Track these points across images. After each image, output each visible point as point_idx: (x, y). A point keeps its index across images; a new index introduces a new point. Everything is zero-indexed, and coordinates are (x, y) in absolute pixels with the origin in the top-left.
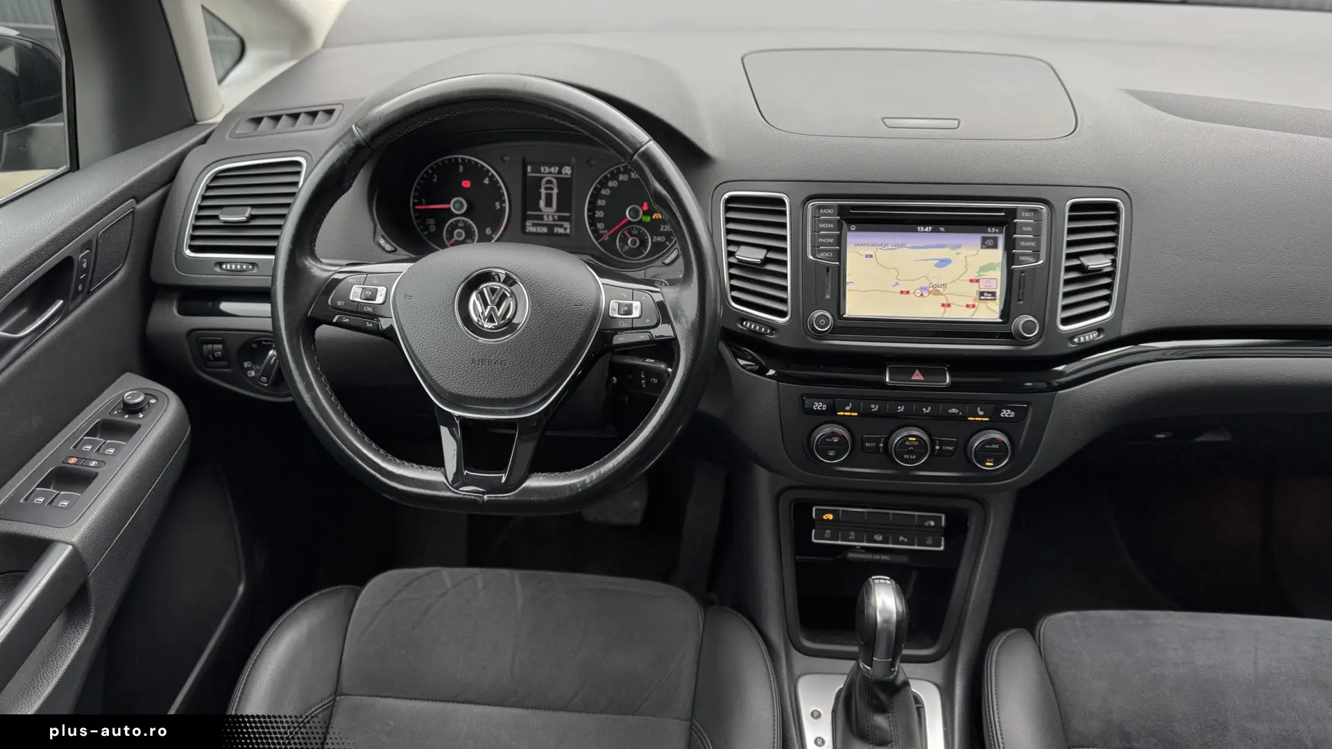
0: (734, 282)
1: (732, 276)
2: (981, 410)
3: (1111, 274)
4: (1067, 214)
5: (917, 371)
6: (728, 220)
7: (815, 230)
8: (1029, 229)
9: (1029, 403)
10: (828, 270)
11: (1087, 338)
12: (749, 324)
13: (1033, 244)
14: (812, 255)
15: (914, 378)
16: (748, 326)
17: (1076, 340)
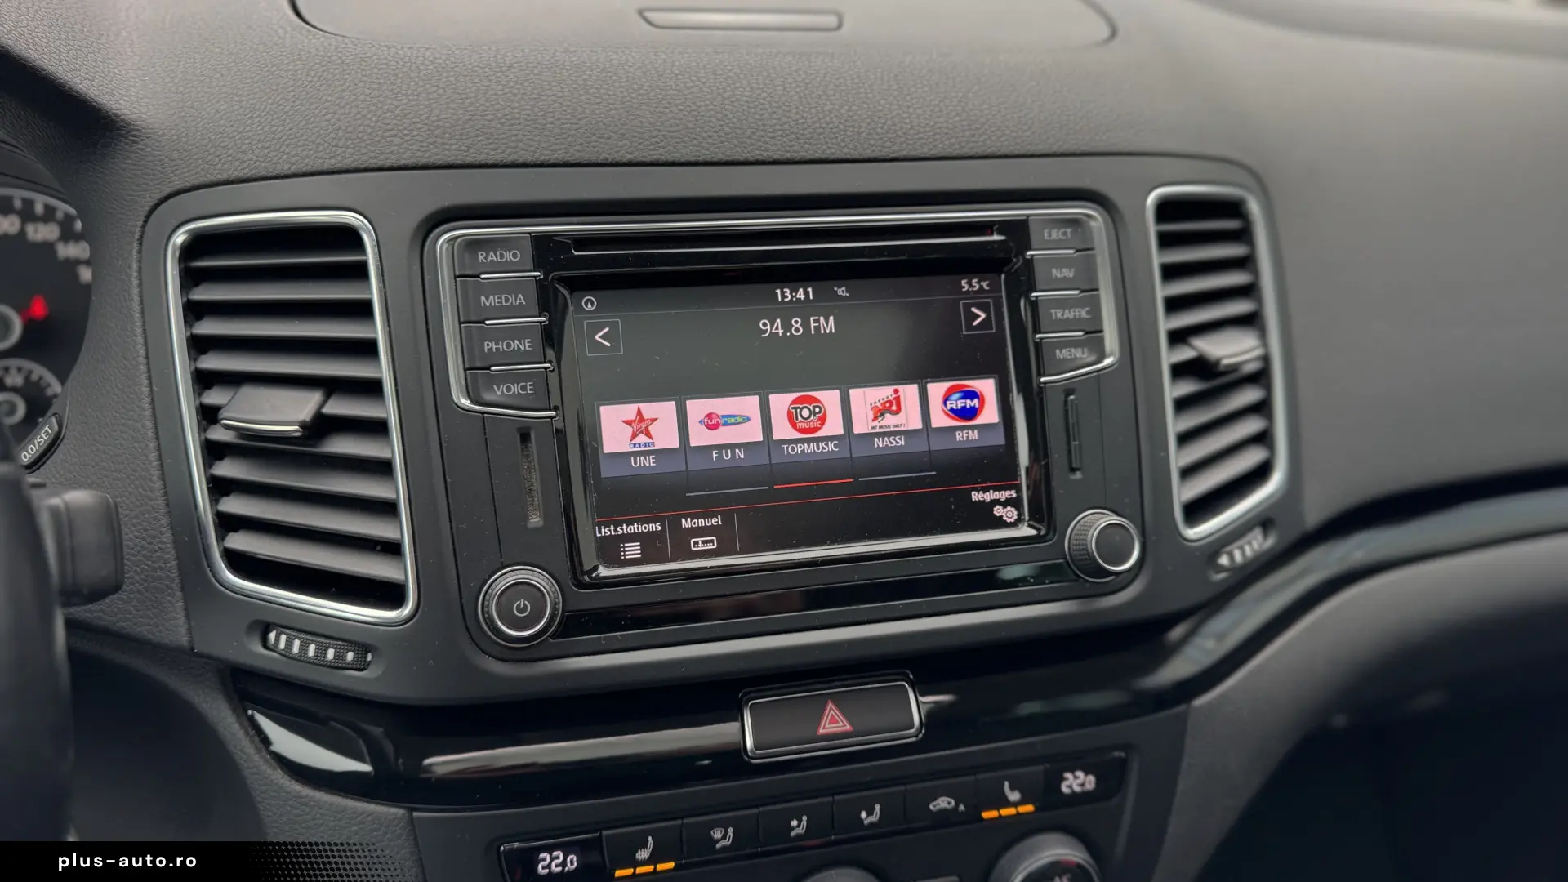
0: (234, 505)
1: (220, 487)
2: (1012, 788)
3: (1260, 377)
4: (1152, 228)
5: (830, 705)
6: (194, 311)
7: (471, 321)
8: (1068, 273)
9: (1126, 747)
10: (525, 437)
11: (1248, 550)
12: (283, 638)
13: (1083, 313)
14: (469, 397)
15: (826, 728)
16: (282, 645)
17: (1224, 560)
